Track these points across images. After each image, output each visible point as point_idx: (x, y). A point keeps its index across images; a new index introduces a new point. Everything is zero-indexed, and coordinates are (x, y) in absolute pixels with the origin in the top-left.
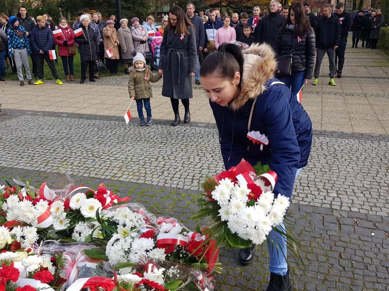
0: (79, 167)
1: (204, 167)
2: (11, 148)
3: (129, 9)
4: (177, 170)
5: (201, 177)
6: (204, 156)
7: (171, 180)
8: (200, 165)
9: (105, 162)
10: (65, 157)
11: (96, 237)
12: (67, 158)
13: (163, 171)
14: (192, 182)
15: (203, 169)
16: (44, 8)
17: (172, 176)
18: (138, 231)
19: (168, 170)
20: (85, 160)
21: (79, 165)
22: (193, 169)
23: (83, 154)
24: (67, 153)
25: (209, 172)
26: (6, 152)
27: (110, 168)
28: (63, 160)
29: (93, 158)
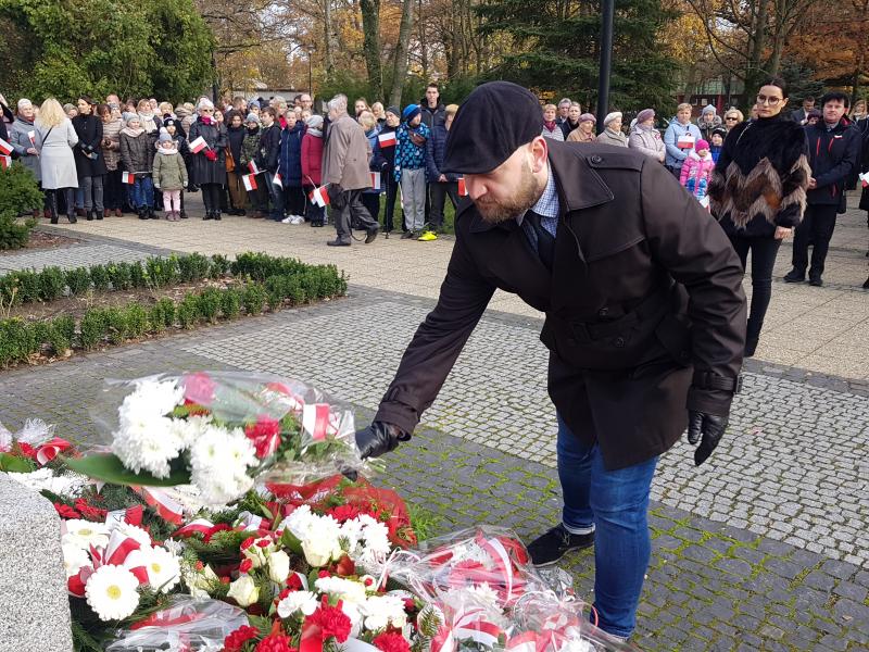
0: (479, 424)
1: (768, 476)
2: (357, 363)
4: (698, 472)
5: (758, 498)
6: (770, 449)
7: (679, 491)
8: (756, 468)
9: (534, 422)
10: (453, 397)
12: (456, 401)
13: (663, 468)
14: (732, 506)
15: (765, 480)
16: (451, 87)
17: (684, 482)
19: (675, 466)
20: (493, 412)
21: (480, 420)
22: (740, 476)
23: (489, 397)
24: (458, 390)
25: (779, 491)
26: (347, 371)
27: (542, 438)
28: (448, 404)
29: (510, 410)
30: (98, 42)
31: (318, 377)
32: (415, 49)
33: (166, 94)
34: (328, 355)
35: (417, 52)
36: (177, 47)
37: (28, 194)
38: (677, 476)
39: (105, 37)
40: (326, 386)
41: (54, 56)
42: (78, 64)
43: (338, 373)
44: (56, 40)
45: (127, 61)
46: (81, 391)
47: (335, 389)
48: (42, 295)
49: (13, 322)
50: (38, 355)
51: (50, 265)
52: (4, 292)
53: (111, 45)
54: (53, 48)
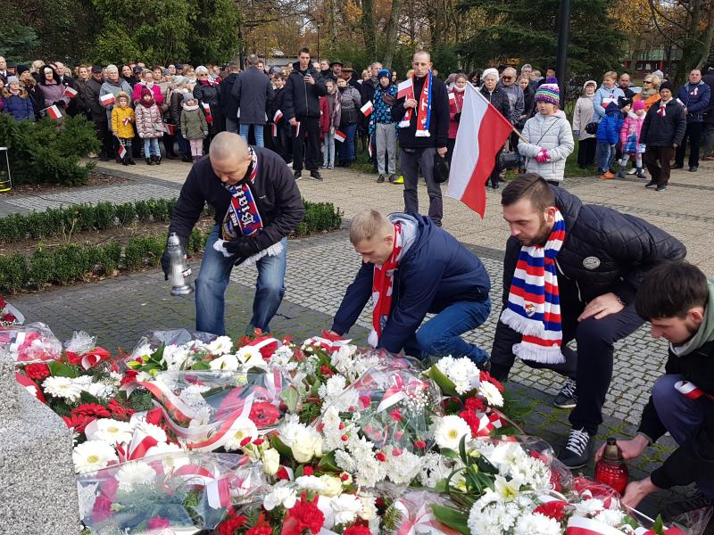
3: (580, 56)
4: (632, 385)
7: (615, 402)
11: (456, 486)
17: (618, 394)
18: (534, 497)
26: (338, 292)
30: (146, 18)
31: (314, 297)
32: (404, 22)
33: (201, 61)
34: (323, 279)
35: (407, 25)
36: (210, 22)
37: (88, 142)
38: (614, 389)
39: (152, 14)
40: (321, 304)
41: (111, 30)
42: (130, 36)
43: (331, 294)
44: (114, 17)
45: (169, 33)
46: (123, 304)
47: (328, 307)
48: (96, 225)
49: (72, 247)
50: (91, 274)
51: (103, 201)
52: (66, 222)
53: (157, 21)
54: (111, 23)
